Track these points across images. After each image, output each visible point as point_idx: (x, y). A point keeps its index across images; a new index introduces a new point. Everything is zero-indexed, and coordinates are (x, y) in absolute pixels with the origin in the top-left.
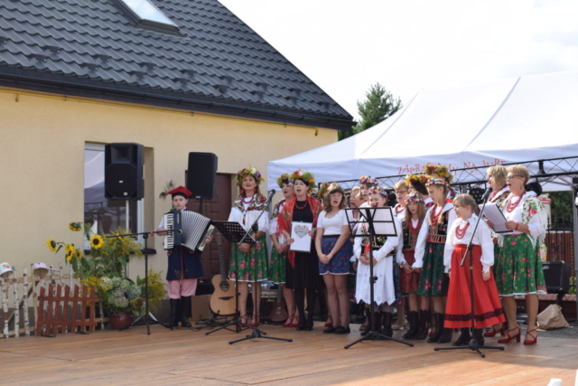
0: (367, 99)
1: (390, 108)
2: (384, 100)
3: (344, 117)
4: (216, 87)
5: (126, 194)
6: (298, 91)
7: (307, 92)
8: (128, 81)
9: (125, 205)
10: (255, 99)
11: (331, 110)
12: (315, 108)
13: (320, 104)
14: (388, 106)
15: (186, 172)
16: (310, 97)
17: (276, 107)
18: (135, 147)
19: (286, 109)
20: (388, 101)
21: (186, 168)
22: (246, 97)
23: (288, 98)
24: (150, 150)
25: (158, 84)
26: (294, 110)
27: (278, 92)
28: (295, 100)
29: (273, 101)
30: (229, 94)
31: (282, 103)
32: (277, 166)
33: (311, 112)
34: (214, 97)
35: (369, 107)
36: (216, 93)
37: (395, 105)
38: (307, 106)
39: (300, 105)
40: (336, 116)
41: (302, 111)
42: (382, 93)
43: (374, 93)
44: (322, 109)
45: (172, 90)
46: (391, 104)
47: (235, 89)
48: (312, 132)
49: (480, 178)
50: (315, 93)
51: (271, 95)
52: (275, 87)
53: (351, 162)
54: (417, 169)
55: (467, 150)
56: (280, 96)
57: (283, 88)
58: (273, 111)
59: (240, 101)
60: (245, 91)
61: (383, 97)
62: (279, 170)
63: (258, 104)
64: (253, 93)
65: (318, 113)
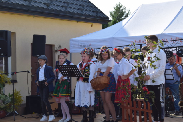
0: (114, 10)
1: (125, 14)
2: (122, 10)
3: (105, 18)
4: (45, 4)
5: (2, 54)
6: (83, 6)
7: (88, 6)
10: (63, 9)
11: (99, 15)
12: (91, 14)
13: (94, 12)
14: (124, 13)
15: (31, 44)
16: (89, 9)
17: (73, 13)
19: (77, 14)
20: (124, 11)
21: (32, 42)
22: (59, 9)
23: (78, 9)
24: (14, 33)
26: (81, 15)
27: (74, 6)
28: (82, 10)
29: (71, 10)
30: (51, 7)
31: (76, 11)
32: (74, 41)
33: (89, 16)
34: (44, 8)
35: (115, 13)
37: (127, 12)
38: (87, 13)
39: (84, 12)
40: (101, 18)
41: (85, 15)
42: (121, 7)
43: (117, 7)
44: (95, 14)
45: (24, 5)
46: (125, 12)
47: (54, 5)
48: (90, 25)
49: (170, 46)
50: (91, 7)
51: (71, 8)
52: (73, 4)
53: (109, 39)
54: (140, 42)
55: (163, 33)
56: (75, 8)
57: (76, 4)
58: (72, 15)
59: (56, 10)
60: (58, 6)
61: (121, 8)
62: (75, 43)
63: (65, 12)
64: (62, 7)
65: (93, 16)
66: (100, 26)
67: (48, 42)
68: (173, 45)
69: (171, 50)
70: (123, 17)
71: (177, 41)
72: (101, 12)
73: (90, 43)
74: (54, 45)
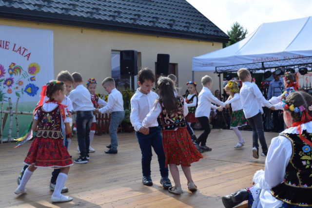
0: (231, 29)
1: (242, 33)
2: (240, 30)
3: (226, 37)
4: (168, 24)
5: (129, 73)
6: (204, 26)
7: (209, 26)
8: (130, 22)
9: (129, 78)
10: (185, 29)
11: (220, 34)
12: (212, 33)
13: (215, 31)
14: (241, 32)
15: (156, 63)
16: (210, 28)
17: (195, 33)
18: (133, 52)
19: (199, 33)
20: (241, 30)
21: (156, 61)
22: (182, 29)
23: (200, 29)
24: (140, 53)
25: (143, 23)
26: (203, 34)
27: (195, 26)
28: (203, 30)
29: (193, 30)
30: (174, 27)
31: (197, 31)
32: (196, 59)
33: (210, 35)
34: (168, 29)
35: (232, 33)
36: (168, 27)
37: (244, 32)
38: (209, 33)
39: (206, 32)
40: (222, 37)
41: (207, 34)
42: (239, 26)
43: (235, 26)
44: (216, 34)
45: (149, 26)
46: (243, 31)
47: (177, 25)
48: (211, 44)
49: (292, 63)
50: (212, 26)
51: (193, 28)
52: (194, 24)
53: (231, 57)
54: (262, 60)
55: (286, 51)
56: (196, 28)
57: (198, 24)
58: (194, 35)
59: (179, 31)
60: (181, 26)
61: (239, 28)
62: (197, 61)
63: (187, 32)
64: (185, 27)
65: (214, 35)
66: (221, 45)
67: (171, 61)
68: (295, 63)
69: (292, 67)
70: (241, 37)
71: (300, 59)
72: (222, 32)
73: (212, 62)
74: (177, 64)
